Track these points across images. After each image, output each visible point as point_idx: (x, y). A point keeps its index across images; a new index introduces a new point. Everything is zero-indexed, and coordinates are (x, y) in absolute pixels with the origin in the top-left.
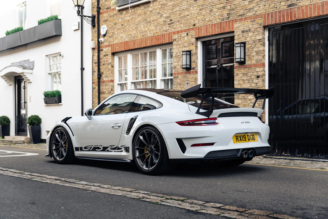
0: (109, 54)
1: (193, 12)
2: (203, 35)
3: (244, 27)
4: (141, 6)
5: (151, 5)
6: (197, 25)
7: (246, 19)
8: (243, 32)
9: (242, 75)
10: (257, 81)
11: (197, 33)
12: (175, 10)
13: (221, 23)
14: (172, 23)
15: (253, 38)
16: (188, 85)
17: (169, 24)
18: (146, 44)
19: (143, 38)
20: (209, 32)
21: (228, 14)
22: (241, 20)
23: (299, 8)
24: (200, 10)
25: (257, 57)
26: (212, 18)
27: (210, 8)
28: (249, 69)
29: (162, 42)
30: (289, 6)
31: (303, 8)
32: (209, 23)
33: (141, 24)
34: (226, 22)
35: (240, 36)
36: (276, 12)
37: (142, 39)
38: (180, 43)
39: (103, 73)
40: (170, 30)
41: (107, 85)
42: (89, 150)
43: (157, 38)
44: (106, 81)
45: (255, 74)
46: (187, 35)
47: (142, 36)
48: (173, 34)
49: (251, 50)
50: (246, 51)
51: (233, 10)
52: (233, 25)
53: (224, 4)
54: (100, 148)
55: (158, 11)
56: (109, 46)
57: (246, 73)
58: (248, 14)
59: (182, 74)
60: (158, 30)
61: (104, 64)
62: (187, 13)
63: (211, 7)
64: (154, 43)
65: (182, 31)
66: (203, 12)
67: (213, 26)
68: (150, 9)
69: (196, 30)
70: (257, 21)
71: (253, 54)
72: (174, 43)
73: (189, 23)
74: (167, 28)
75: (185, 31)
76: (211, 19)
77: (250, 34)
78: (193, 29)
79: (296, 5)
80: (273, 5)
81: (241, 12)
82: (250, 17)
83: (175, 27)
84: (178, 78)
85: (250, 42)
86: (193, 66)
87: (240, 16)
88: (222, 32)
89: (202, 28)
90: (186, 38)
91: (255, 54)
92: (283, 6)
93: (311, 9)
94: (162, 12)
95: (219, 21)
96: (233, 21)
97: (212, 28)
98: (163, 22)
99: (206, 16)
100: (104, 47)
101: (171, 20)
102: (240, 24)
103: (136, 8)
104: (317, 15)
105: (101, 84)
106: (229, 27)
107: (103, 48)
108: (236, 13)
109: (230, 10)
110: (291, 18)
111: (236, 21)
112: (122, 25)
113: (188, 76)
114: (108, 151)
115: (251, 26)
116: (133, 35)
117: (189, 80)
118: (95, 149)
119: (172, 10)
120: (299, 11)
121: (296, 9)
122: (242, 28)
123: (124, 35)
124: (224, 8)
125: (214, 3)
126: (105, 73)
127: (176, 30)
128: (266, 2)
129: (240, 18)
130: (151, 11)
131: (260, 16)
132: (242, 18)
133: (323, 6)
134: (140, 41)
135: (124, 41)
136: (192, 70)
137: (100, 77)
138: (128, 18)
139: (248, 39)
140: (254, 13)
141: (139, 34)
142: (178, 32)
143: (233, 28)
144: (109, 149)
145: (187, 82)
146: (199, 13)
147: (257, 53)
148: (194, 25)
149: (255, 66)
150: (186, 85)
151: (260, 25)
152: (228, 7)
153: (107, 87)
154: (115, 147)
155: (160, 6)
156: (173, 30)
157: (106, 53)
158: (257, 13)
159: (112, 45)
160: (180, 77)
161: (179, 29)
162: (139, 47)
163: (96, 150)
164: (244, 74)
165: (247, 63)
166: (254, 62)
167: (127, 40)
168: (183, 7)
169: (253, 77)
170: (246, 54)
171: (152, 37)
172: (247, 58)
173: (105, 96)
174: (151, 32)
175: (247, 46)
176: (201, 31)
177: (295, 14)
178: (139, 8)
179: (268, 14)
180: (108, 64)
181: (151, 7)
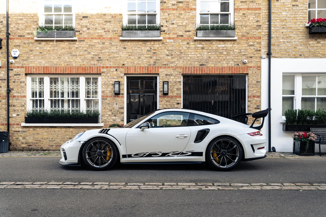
0: (22, 75)
1: (122, 55)
2: (131, 73)
3: (168, 72)
4: (65, 42)
5: (77, 43)
6: (126, 65)
7: (169, 67)
8: (166, 75)
9: (166, 101)
10: (177, 106)
11: (126, 70)
12: (103, 51)
13: (148, 67)
14: (100, 60)
15: (175, 80)
16: (117, 105)
17: (97, 60)
18: (70, 72)
19: (68, 67)
20: (137, 71)
21: (154, 62)
22: (165, 68)
23: (207, 67)
24: (129, 55)
25: (177, 91)
26: (141, 62)
27: (138, 56)
28: (171, 98)
29: (90, 72)
30: (201, 65)
31: (210, 68)
32: (138, 65)
33: (65, 55)
34: (153, 67)
35: (164, 77)
36: (191, 67)
37: (66, 67)
38: (109, 75)
39: (13, 89)
40: (99, 65)
41: (18, 99)
42: (142, 156)
43: (84, 68)
44: (18, 96)
45: (176, 102)
46: (116, 70)
47: (66, 65)
48: (102, 68)
49: (173, 87)
50: (169, 87)
51: (159, 60)
52: (159, 69)
53: (151, 55)
54: (159, 154)
55: (85, 49)
56: (22, 67)
57: (169, 101)
58: (170, 65)
59: (111, 97)
60: (85, 63)
61: (14, 82)
62: (116, 55)
63: (140, 55)
64: (79, 72)
65: (111, 67)
66: (132, 57)
67: (141, 68)
68: (77, 46)
69: (125, 68)
70: (177, 70)
71: (174, 90)
72: (102, 74)
73: (118, 62)
74: (95, 63)
75: (114, 67)
76: (139, 63)
77: (172, 77)
78: (122, 67)
79: (205, 65)
80: (190, 63)
81: (165, 63)
82: (172, 67)
83: (103, 63)
84: (106, 99)
85: (172, 82)
86: (121, 92)
87: (164, 65)
88: (149, 72)
89: (131, 68)
90: (115, 73)
91: (176, 89)
92: (197, 64)
93: (215, 69)
94: (90, 50)
95: (146, 65)
96: (158, 67)
97: (140, 69)
98: (91, 58)
99: (135, 60)
100: (15, 67)
101: (100, 58)
102: (164, 70)
103: (58, 43)
104: (218, 73)
105: (10, 98)
106: (155, 71)
107: (13, 69)
108: (161, 62)
109: (156, 60)
110: (202, 72)
111: (161, 67)
112: (41, 53)
113: (117, 99)
114: (169, 156)
115: (173, 72)
116: (56, 63)
117: (118, 101)
118: (150, 155)
119: (101, 50)
120: (207, 69)
121: (205, 68)
122: (165, 73)
123: (43, 61)
124: (151, 57)
125: (142, 53)
126: (15, 89)
127: (105, 66)
128: (185, 60)
129: (164, 66)
130: (77, 48)
131: (180, 67)
132: (165, 66)
133: (222, 69)
134: (63, 69)
135: (43, 66)
136: (121, 95)
137: (9, 92)
138: (49, 48)
139: (170, 80)
140: (175, 65)
141: (62, 63)
142: (107, 67)
143: (158, 71)
144: (170, 155)
145: (116, 103)
146: (128, 58)
147: (177, 89)
148: (123, 65)
149: (176, 97)
150: (115, 105)
151: (180, 73)
152: (155, 58)
153: (18, 101)
154: (178, 152)
155: (88, 46)
156: (102, 65)
157: (18, 73)
158: (177, 65)
159: (26, 67)
160: (109, 99)
161: (108, 65)
162: (62, 73)
163: (153, 156)
164: (167, 101)
165: (169, 94)
166: (175, 94)
167: (47, 65)
168: (112, 50)
169: (174, 103)
170: (169, 89)
171: (78, 67)
172: (169, 92)
173: (15, 108)
174: (77, 63)
175: (169, 85)
176: (130, 70)
177: (205, 70)
178: (63, 43)
179: (186, 67)
180: (20, 82)
181: (77, 45)
